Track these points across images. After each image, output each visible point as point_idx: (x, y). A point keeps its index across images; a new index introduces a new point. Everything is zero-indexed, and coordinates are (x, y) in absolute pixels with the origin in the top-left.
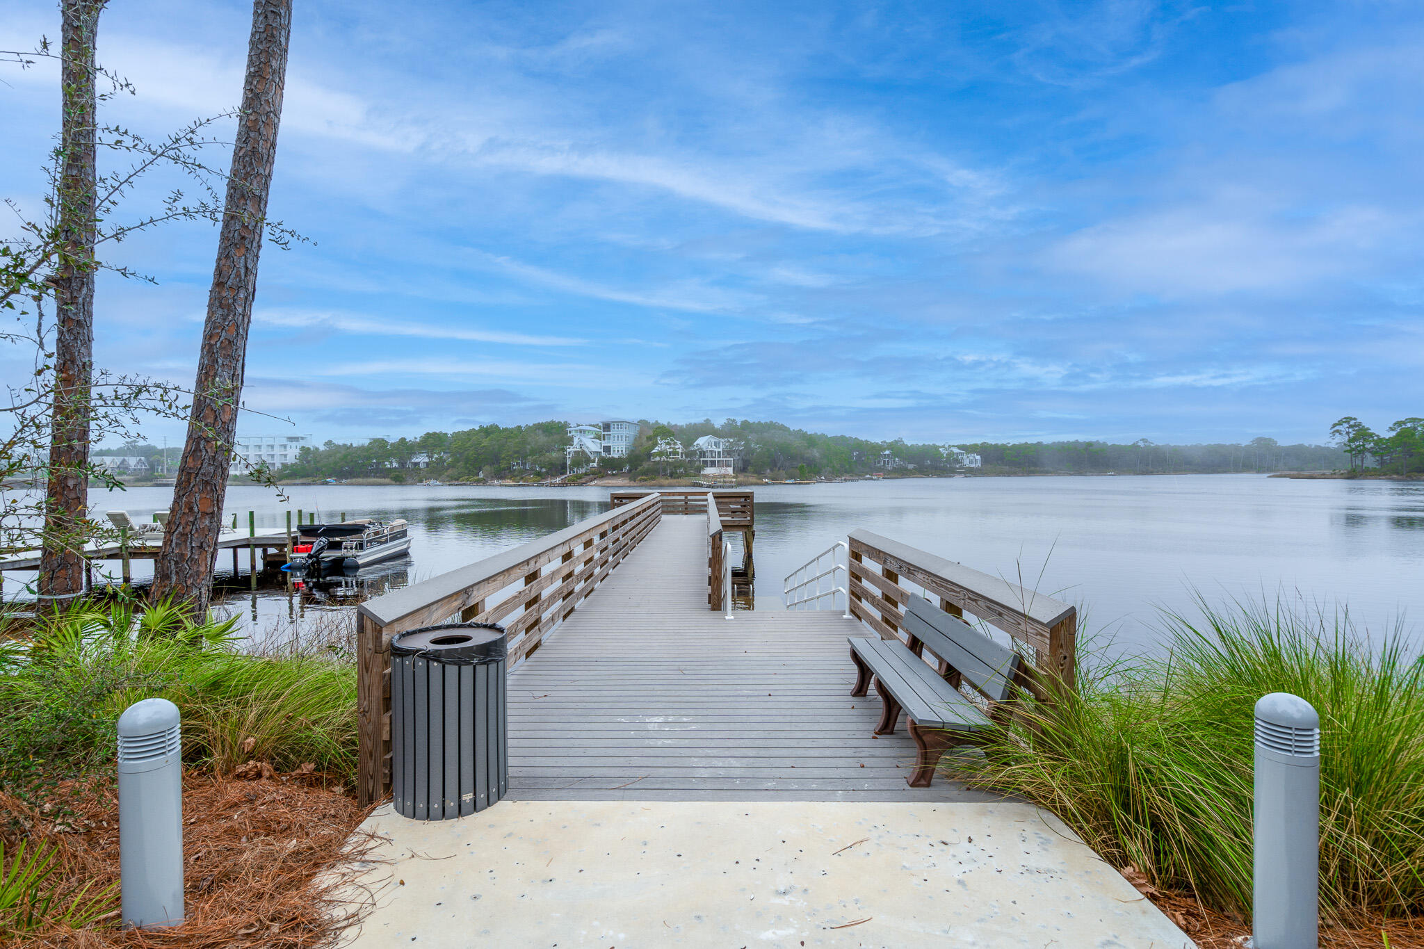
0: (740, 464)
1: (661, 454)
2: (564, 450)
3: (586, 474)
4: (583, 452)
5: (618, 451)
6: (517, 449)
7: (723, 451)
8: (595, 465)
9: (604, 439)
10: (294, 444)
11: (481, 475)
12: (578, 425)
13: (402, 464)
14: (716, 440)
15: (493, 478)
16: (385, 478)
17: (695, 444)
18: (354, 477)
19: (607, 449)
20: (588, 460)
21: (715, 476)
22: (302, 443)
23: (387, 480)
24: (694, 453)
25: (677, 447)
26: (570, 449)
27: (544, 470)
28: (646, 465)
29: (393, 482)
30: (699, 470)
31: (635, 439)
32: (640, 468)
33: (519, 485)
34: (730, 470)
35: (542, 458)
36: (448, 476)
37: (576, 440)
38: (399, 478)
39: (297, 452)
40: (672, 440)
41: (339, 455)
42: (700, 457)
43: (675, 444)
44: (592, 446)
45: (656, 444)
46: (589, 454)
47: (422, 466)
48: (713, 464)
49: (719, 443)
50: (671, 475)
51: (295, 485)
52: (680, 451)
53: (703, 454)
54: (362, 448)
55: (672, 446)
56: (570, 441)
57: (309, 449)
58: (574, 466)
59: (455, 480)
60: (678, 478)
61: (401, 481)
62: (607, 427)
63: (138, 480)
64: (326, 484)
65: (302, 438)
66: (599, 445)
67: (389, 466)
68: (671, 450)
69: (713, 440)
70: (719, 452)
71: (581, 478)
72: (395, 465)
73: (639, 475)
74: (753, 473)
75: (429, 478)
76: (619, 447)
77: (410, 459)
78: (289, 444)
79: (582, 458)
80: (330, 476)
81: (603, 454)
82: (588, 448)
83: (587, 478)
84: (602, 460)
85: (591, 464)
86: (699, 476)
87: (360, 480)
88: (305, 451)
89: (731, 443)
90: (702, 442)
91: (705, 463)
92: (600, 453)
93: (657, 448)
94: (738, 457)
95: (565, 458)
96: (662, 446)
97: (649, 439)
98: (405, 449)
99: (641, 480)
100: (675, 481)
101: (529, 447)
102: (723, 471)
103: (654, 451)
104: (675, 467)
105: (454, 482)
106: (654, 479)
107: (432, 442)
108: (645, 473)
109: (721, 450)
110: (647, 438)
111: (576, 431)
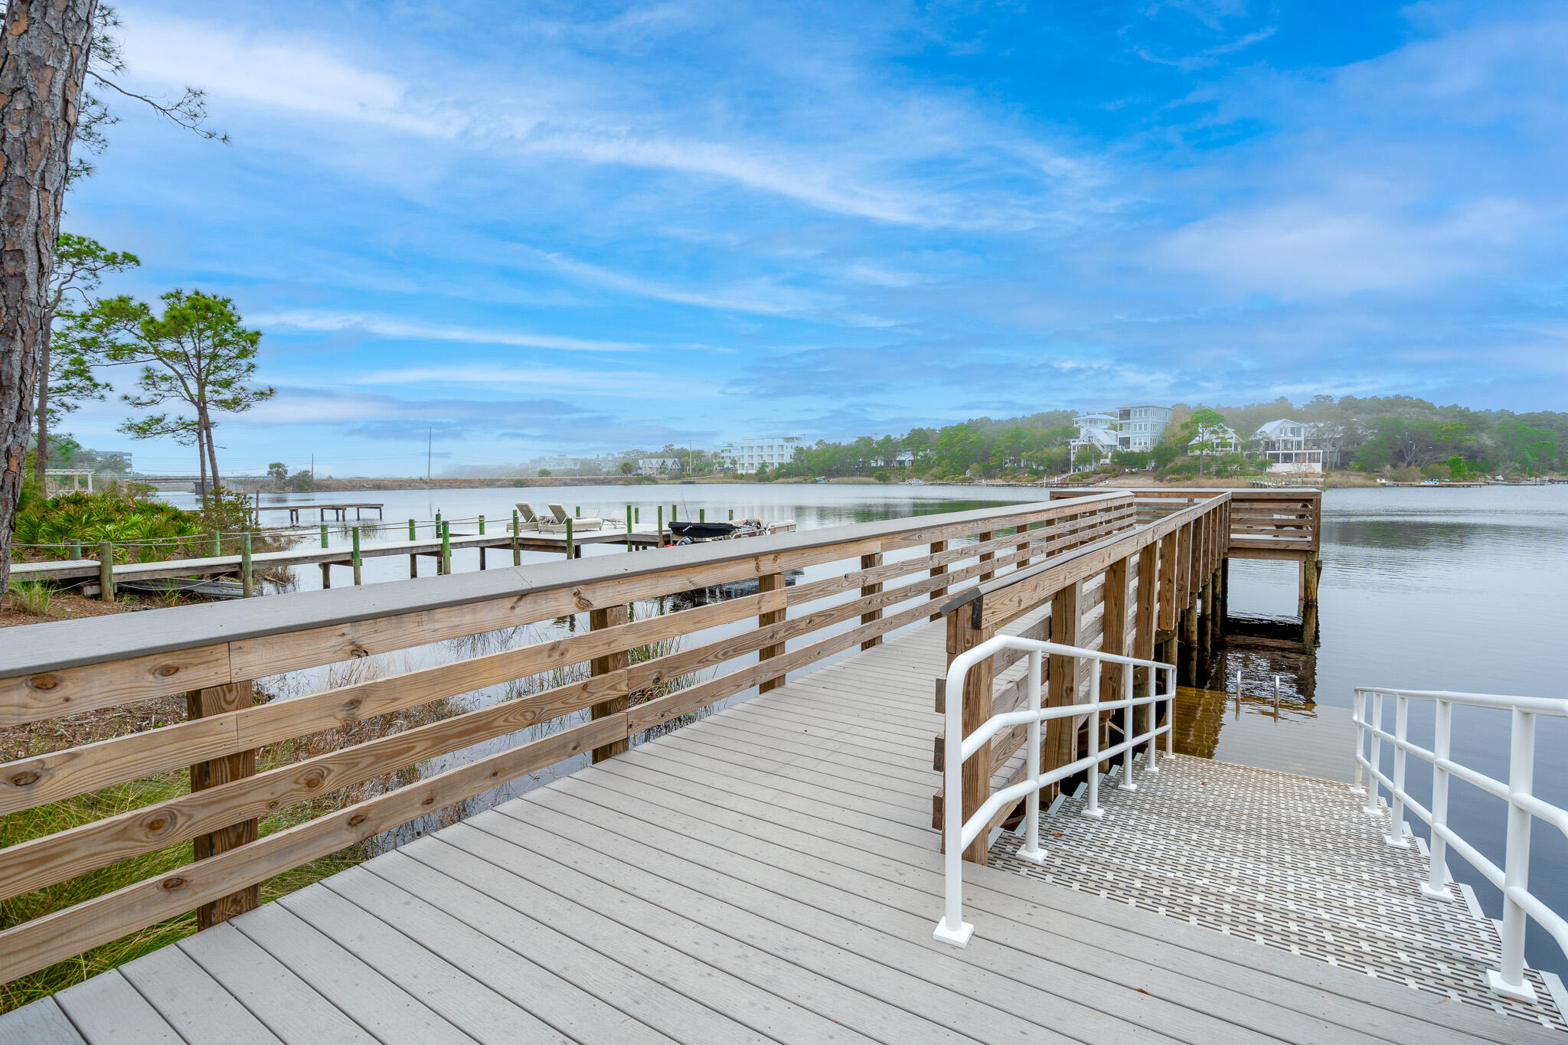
0: (1336, 458)
1: (1203, 445)
2: (1068, 444)
3: (1095, 473)
4: (1092, 446)
5: (1140, 444)
6: (1009, 444)
7: (1306, 441)
8: (1108, 461)
9: (1121, 429)
10: (789, 444)
11: (968, 474)
12: (1088, 414)
13: (888, 463)
14: (1295, 425)
15: (981, 477)
16: (869, 476)
17: (1258, 432)
18: (841, 476)
19: (1125, 442)
20: (1098, 456)
21: (1289, 475)
22: (796, 443)
23: (872, 479)
24: (1257, 443)
25: (1227, 436)
26: (1075, 443)
27: (1041, 468)
28: (1179, 461)
29: (877, 481)
30: (1263, 466)
31: (1166, 428)
32: (1169, 465)
33: (1009, 485)
34: (1317, 467)
35: (1039, 454)
36: (932, 475)
37: (1083, 432)
38: (883, 478)
39: (792, 451)
40: (1221, 427)
41: (827, 454)
42: (1267, 449)
43: (1225, 432)
44: (1104, 438)
45: (1194, 434)
46: (1101, 449)
47: (907, 464)
48: (1287, 458)
49: (1299, 429)
50: (1219, 474)
51: (788, 483)
52: (1233, 441)
53: (1270, 445)
54: (849, 448)
55: (1221, 435)
56: (1075, 434)
57: (802, 448)
58: (1080, 463)
59: (940, 479)
60: (1227, 477)
61: (885, 480)
62: (1125, 414)
63: (671, 479)
64: (815, 482)
65: (797, 438)
66: (1114, 437)
67: (874, 465)
68: (1219, 441)
69: (1289, 425)
70: (1299, 442)
71: (1087, 477)
72: (880, 463)
73: (1168, 474)
74: (1360, 470)
75: (910, 477)
76: (1142, 440)
77: (895, 457)
78: (785, 444)
79: (1090, 454)
80: (820, 475)
81: (1119, 448)
82: (1099, 440)
83: (1097, 477)
84: (1117, 455)
85: (1102, 461)
86: (1261, 474)
87: (846, 479)
88: (799, 451)
89: (1320, 429)
90: (1270, 429)
91: (1275, 458)
92: (1115, 446)
93: (1197, 438)
94: (1332, 449)
95: (1069, 454)
96: (1205, 435)
97: (1185, 426)
98: (889, 447)
99: (1170, 480)
100: (1223, 481)
101: (1024, 441)
102: (1304, 467)
103: (1193, 442)
104: (1224, 463)
105: (938, 482)
106: (1189, 479)
107: (918, 439)
108: (1177, 471)
109: (1302, 439)
110: (1182, 426)
111: (1086, 421)
